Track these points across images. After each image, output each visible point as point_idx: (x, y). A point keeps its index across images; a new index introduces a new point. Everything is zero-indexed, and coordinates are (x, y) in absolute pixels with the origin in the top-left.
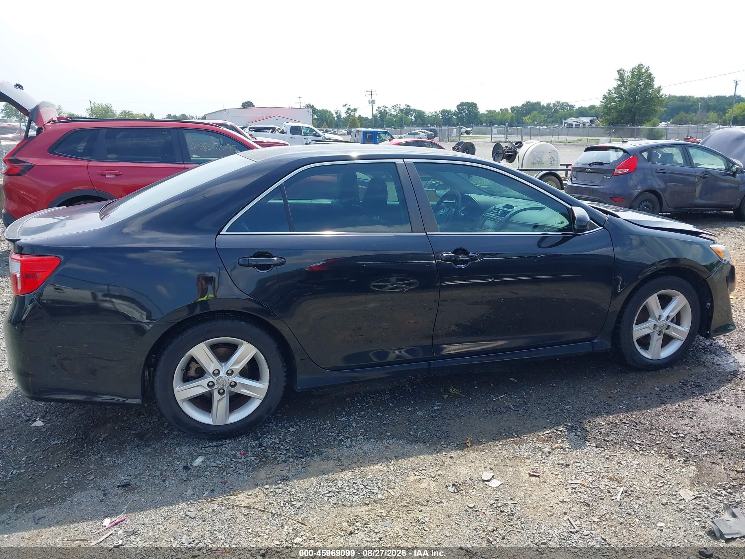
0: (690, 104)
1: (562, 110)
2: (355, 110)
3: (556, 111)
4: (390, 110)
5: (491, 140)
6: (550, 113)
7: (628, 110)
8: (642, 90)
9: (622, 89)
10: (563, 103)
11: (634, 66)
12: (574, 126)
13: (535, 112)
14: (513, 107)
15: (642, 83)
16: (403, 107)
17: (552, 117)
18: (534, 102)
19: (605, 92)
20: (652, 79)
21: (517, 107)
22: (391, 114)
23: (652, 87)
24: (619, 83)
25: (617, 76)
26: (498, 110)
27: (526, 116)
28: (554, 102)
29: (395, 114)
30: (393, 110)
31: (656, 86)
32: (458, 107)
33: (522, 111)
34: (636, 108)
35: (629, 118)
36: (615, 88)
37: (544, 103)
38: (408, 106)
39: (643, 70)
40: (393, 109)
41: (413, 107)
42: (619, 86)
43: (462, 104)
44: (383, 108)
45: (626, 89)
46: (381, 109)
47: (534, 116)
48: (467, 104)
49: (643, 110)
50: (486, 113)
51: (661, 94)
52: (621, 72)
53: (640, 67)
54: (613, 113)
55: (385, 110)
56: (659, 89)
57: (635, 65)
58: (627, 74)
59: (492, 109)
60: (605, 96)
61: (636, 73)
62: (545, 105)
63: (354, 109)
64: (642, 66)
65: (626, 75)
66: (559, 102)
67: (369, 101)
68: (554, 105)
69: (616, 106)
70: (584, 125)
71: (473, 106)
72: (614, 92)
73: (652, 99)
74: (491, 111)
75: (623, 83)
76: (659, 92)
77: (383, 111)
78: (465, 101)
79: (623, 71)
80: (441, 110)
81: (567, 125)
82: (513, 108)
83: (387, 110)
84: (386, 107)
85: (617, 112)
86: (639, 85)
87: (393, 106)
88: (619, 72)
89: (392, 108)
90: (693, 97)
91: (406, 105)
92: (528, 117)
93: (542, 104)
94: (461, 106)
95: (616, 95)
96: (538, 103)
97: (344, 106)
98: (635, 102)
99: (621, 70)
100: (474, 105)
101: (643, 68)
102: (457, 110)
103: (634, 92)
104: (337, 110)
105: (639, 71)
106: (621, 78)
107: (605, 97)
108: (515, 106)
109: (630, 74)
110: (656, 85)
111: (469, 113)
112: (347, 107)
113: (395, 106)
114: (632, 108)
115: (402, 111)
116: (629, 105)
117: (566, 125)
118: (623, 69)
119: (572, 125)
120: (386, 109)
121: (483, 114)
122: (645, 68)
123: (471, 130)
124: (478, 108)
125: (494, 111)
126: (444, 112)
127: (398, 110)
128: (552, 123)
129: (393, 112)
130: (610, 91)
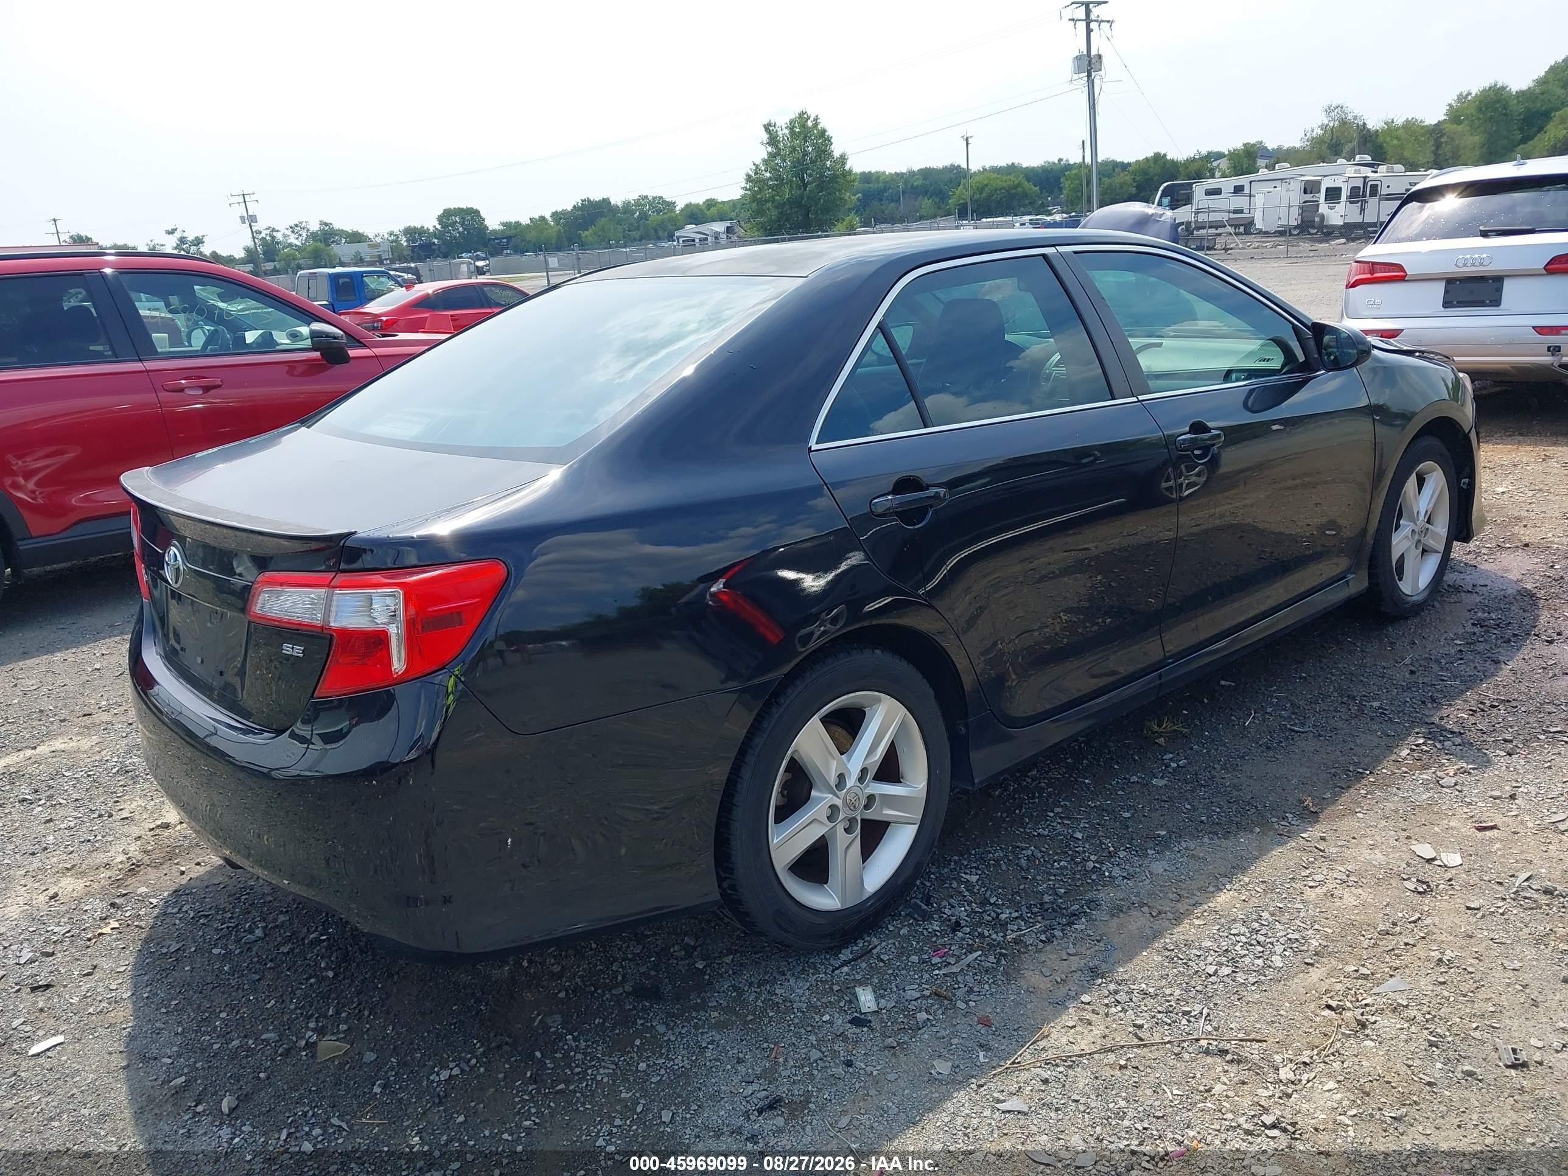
0: (881, 185)
1: (653, 212)
2: (198, 241)
3: (644, 216)
4: (285, 236)
5: (548, 281)
6: (633, 221)
7: (795, 202)
8: (813, 162)
9: (778, 161)
10: (654, 198)
11: (793, 117)
12: (697, 240)
13: (603, 221)
14: (556, 212)
15: (810, 149)
16: (315, 227)
17: (637, 228)
18: (597, 199)
19: (749, 169)
20: (828, 140)
21: (564, 213)
22: (290, 245)
23: (830, 154)
24: (770, 149)
25: (765, 137)
26: (525, 221)
27: (587, 230)
28: (636, 197)
29: (298, 243)
30: (293, 236)
31: (837, 154)
32: (440, 219)
33: (576, 219)
34: (808, 198)
35: (800, 218)
36: (764, 160)
37: (617, 200)
38: (326, 224)
39: (810, 124)
40: (293, 232)
41: (337, 225)
42: (772, 156)
43: (447, 214)
44: (268, 232)
45: (784, 161)
46: (263, 235)
47: (603, 229)
48: (459, 211)
49: (822, 201)
50: (501, 227)
51: (847, 168)
52: (771, 128)
53: (803, 116)
54: (768, 209)
55: (273, 237)
56: (843, 159)
57: (793, 115)
58: (783, 132)
59: (513, 219)
60: (749, 176)
61: (797, 130)
62: (619, 204)
63: (197, 238)
64: (806, 116)
65: (780, 133)
66: (646, 197)
67: (242, 218)
68: (637, 203)
69: (773, 197)
70: (716, 238)
71: (471, 215)
72: (763, 168)
73: (834, 178)
74: (511, 223)
75: (777, 148)
76: (844, 164)
77: (268, 238)
78: (453, 205)
79: (775, 126)
80: (402, 228)
81: (683, 241)
82: (555, 215)
83: (279, 236)
84: (274, 230)
85: (776, 207)
86: (805, 154)
87: (291, 227)
88: (767, 127)
89: (289, 232)
90: (884, 173)
91: (322, 223)
92: (590, 231)
93: (613, 202)
94: (446, 216)
95: (768, 175)
96: (606, 201)
97: (171, 232)
98: (805, 186)
99: (769, 124)
100: (474, 213)
101: (809, 118)
102: (439, 227)
103: (800, 167)
104: (155, 242)
105: (803, 126)
106: (773, 140)
107: (749, 179)
108: (559, 209)
109: (786, 131)
110: (837, 150)
111: (465, 230)
112: (178, 235)
113: (296, 226)
114: (802, 197)
115: (313, 236)
116: (797, 192)
117: (681, 240)
118: (773, 122)
119: (694, 241)
120: (275, 234)
121: (494, 231)
122: (812, 119)
123: (486, 266)
124: (484, 220)
125: (518, 224)
126: (410, 232)
127: (304, 235)
128: (640, 240)
129: (293, 240)
130: (757, 166)
